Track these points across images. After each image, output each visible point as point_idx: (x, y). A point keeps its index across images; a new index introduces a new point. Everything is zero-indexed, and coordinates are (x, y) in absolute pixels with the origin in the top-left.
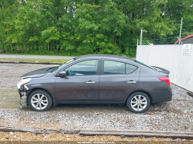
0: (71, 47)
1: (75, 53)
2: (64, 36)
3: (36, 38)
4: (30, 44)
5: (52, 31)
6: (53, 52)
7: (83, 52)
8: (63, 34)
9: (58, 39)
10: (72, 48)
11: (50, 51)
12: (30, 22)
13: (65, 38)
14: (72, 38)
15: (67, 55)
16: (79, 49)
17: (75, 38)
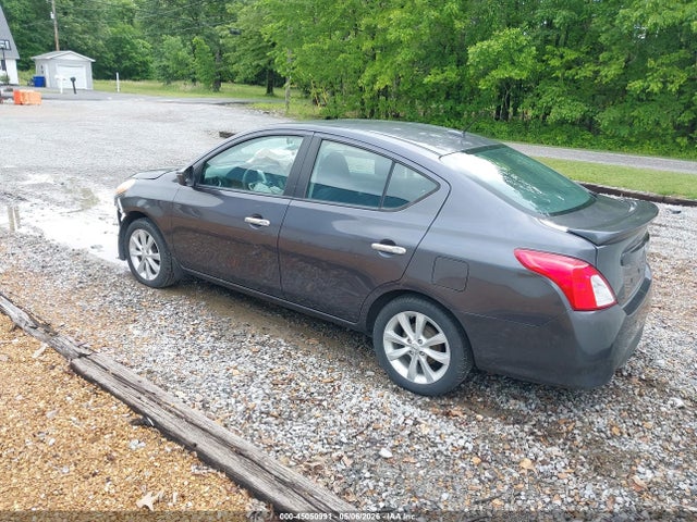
0: (571, 110)
1: (589, 136)
2: (555, 62)
3: (451, 74)
4: (431, 95)
5: (506, 47)
6: (504, 128)
7: (624, 132)
8: (554, 55)
9: (525, 75)
10: (578, 115)
11: (497, 123)
12: (434, 14)
13: (559, 73)
14: (586, 71)
15: (556, 144)
16: (606, 117)
17: (597, 73)
